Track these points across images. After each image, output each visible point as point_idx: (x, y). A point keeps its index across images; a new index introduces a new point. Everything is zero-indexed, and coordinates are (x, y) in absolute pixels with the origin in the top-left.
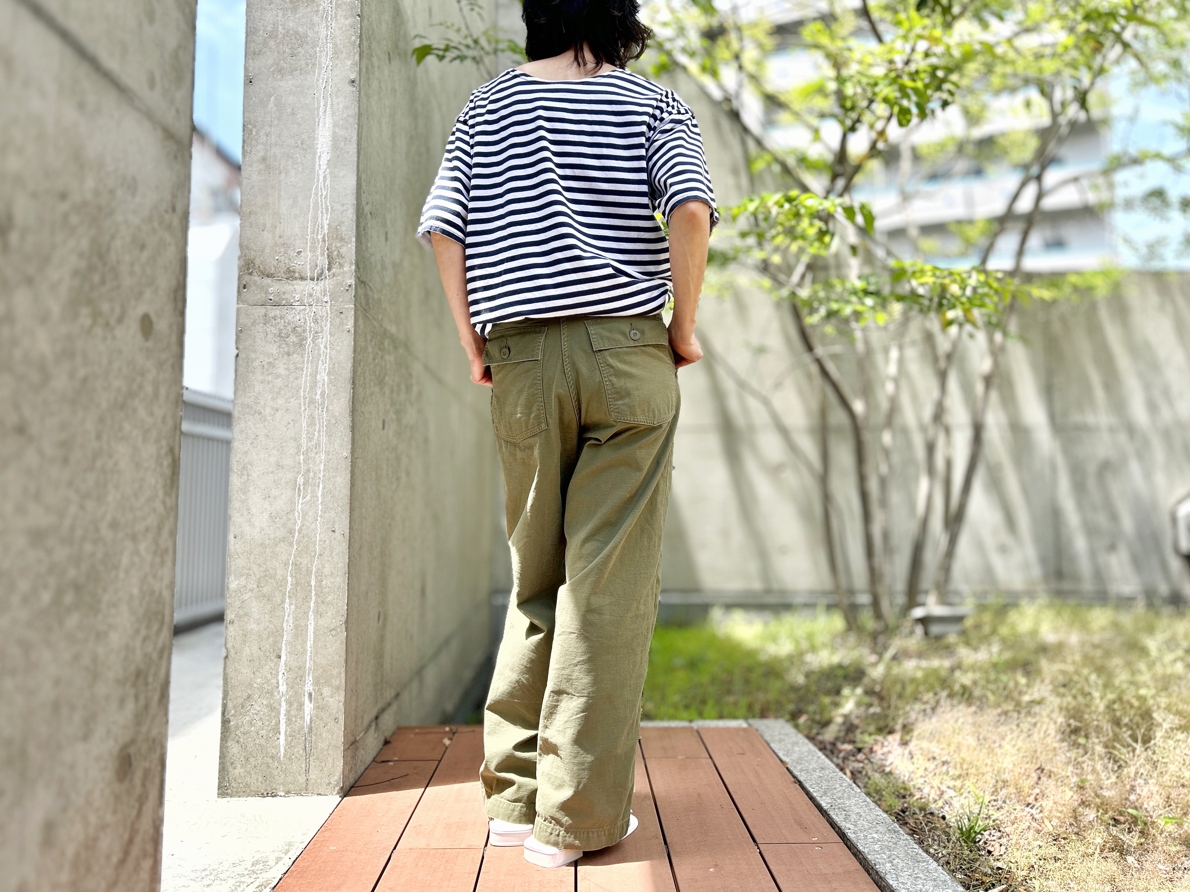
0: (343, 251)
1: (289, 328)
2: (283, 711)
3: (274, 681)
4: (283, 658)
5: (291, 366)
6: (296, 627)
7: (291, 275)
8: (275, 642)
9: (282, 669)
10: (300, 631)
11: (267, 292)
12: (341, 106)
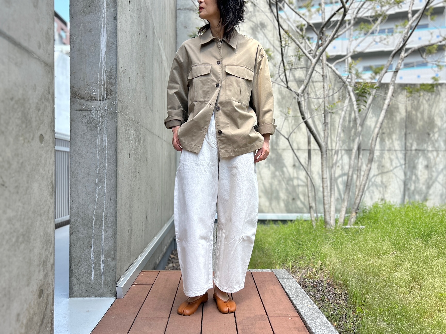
0: (112, 89)
1: (91, 120)
2: (93, 267)
3: (89, 256)
4: (93, 248)
5: (93, 136)
6: (97, 236)
7: (92, 99)
8: (89, 241)
9: (92, 252)
10: (98, 237)
11: (82, 106)
12: (110, 28)
